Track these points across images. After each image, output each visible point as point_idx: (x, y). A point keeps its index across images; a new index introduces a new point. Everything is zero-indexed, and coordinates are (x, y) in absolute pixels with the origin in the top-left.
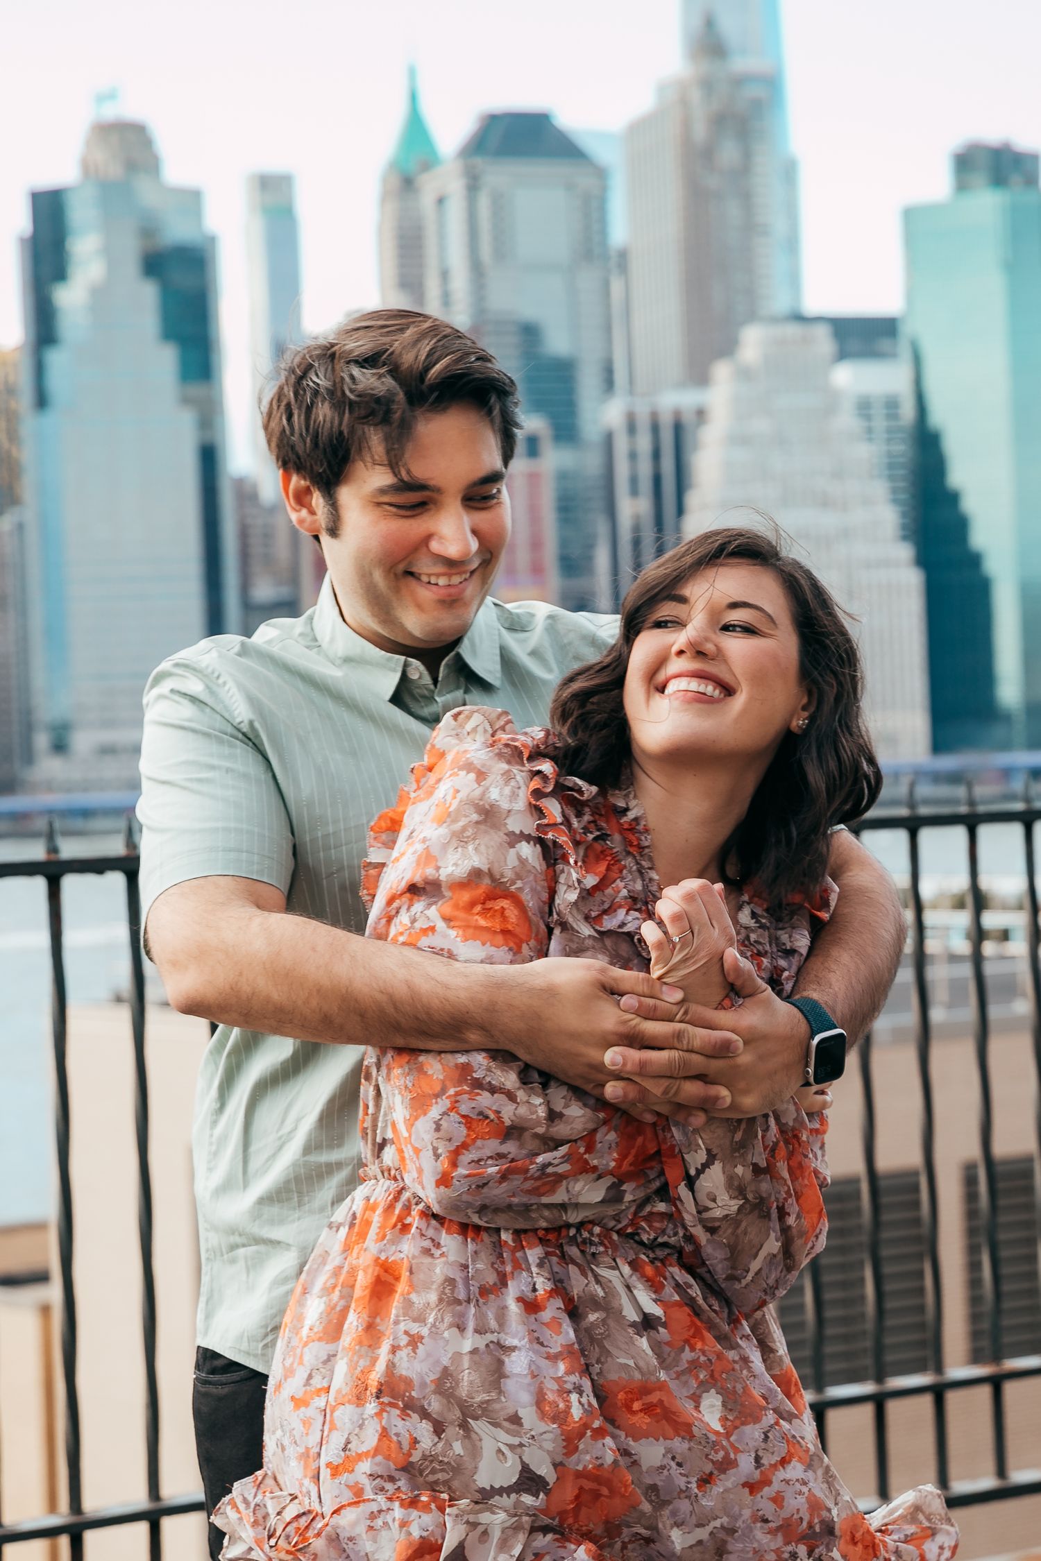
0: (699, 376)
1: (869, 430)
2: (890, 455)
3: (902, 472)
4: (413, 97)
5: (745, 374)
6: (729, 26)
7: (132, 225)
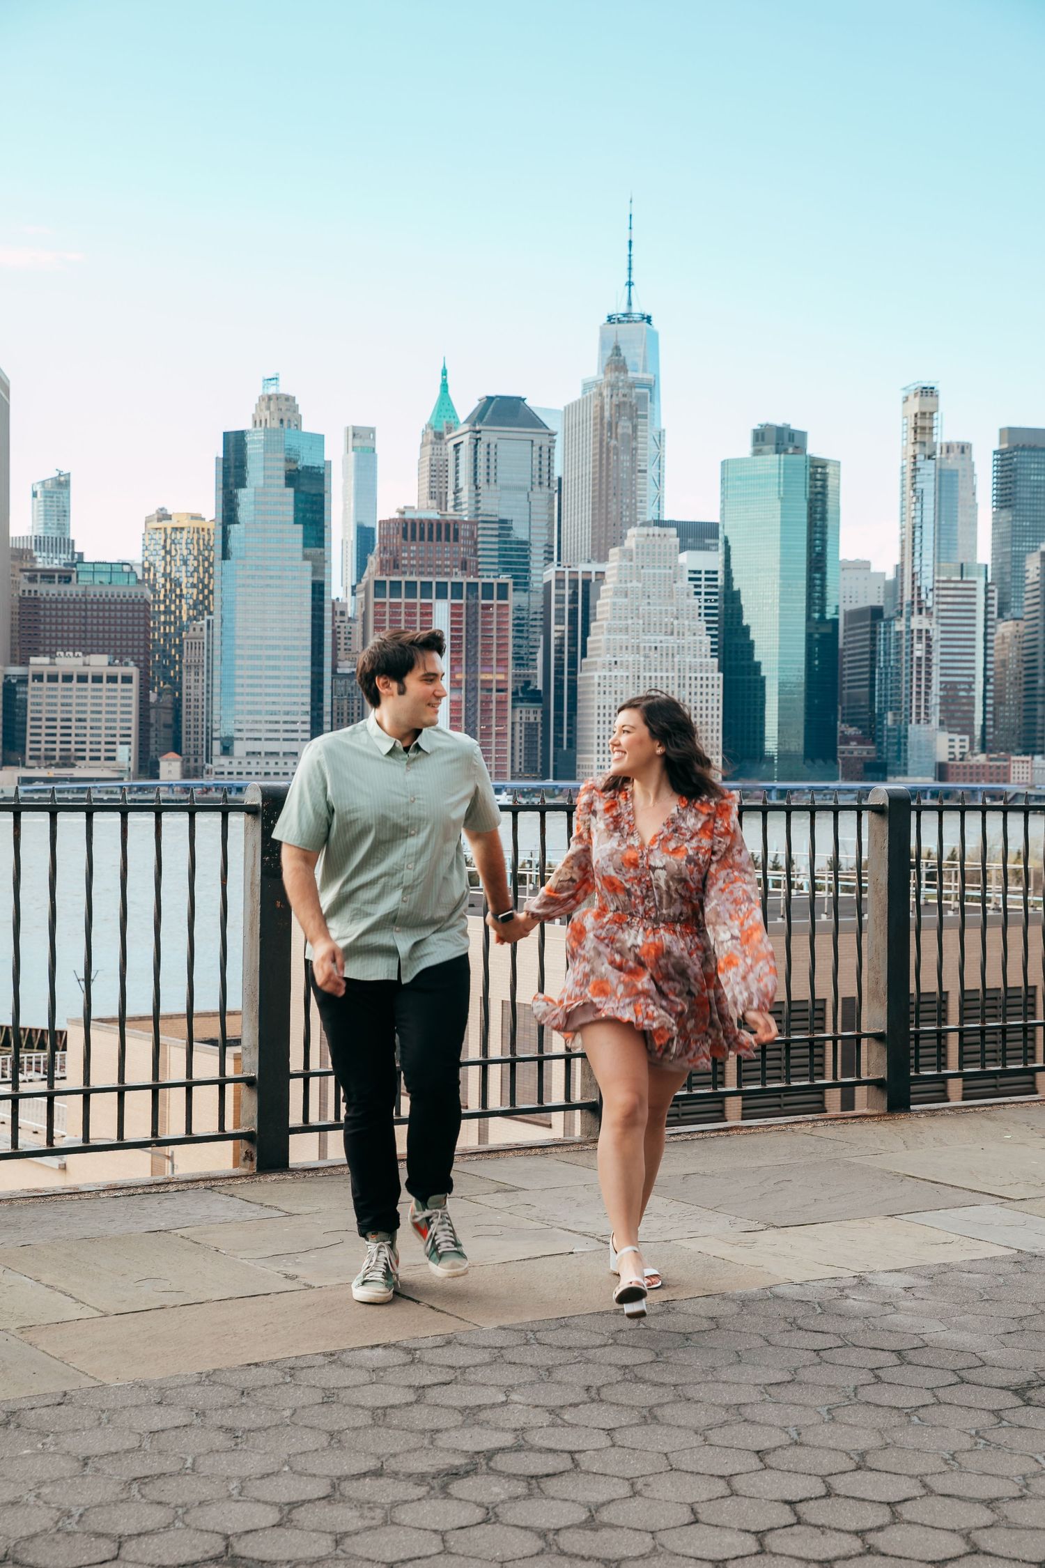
0: (601, 555)
1: (697, 593)
6: (630, 353)
7: (282, 456)
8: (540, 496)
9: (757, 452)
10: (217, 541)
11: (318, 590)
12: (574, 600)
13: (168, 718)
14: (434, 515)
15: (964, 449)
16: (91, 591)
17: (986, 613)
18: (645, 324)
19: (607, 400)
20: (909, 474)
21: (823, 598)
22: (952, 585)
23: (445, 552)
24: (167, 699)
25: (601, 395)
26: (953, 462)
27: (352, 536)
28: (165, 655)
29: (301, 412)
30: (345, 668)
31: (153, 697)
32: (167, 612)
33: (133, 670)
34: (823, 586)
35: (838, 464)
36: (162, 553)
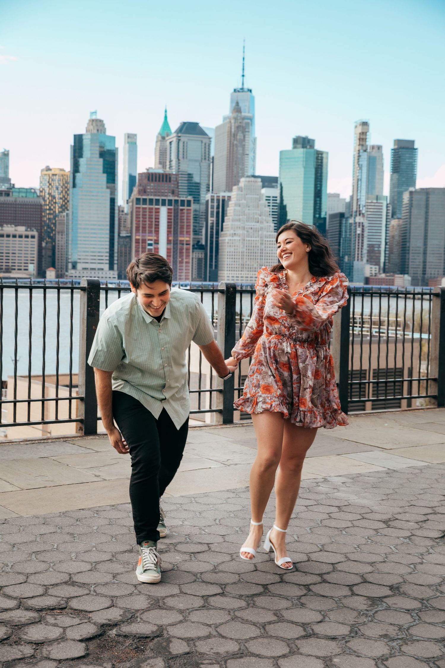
1: (269, 206)
4: (166, 117)
6: (242, 104)
7: (98, 145)
8: (205, 164)
9: (295, 147)
10: (71, 180)
11: (113, 201)
12: (218, 207)
13: (50, 253)
14: (161, 171)
15: (379, 148)
16: (18, 200)
17: (387, 216)
18: (249, 93)
19: (233, 125)
20: (356, 158)
21: (320, 209)
22: (373, 204)
23: (165, 186)
24: (50, 246)
25: (230, 122)
26: (374, 153)
27: (127, 179)
28: (49, 227)
29: (106, 126)
30: (123, 234)
31: (44, 244)
32: (50, 209)
33: (35, 233)
34: (320, 204)
35: (327, 153)
36: (48, 184)
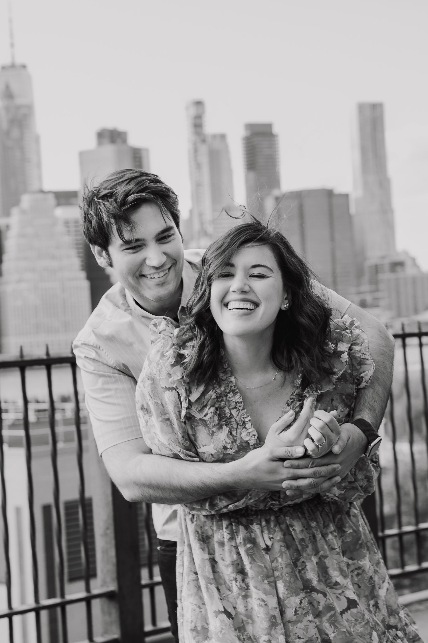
0: (7, 214)
1: (69, 231)
2: (76, 240)
3: (80, 246)
5: (23, 212)
6: (15, 88)
9: (100, 145)
15: (223, 137)
18: (23, 70)
26: (217, 145)
35: (147, 150)
